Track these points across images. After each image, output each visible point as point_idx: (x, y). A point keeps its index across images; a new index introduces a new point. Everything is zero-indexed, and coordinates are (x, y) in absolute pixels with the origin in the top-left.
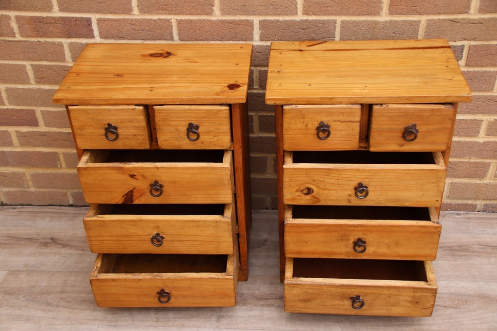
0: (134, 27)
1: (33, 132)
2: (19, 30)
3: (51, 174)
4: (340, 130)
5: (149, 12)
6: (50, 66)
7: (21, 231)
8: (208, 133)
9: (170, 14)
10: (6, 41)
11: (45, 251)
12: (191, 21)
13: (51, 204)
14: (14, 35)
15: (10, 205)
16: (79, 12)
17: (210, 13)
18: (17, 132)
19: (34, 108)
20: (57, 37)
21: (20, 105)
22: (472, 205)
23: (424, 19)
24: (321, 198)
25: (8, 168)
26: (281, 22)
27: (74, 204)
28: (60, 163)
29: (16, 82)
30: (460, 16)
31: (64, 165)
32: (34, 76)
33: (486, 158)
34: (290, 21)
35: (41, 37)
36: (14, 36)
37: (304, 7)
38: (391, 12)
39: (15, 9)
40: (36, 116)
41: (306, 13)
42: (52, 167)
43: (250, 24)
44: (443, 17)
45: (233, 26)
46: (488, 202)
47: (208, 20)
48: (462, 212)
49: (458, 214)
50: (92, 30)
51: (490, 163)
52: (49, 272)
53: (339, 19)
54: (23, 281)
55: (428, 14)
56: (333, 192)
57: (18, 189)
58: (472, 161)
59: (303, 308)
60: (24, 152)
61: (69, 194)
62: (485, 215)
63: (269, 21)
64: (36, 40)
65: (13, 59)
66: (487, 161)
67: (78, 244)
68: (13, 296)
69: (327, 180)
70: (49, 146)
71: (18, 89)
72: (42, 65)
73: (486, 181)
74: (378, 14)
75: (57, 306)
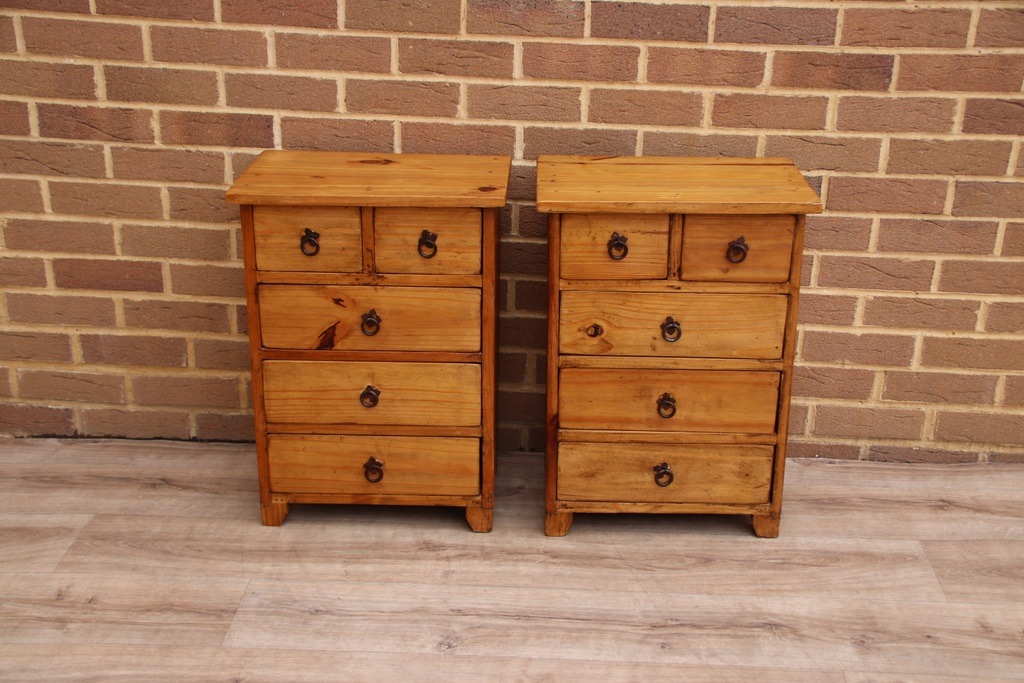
0: (336, 132)
1: (151, 301)
2: (162, 132)
3: (168, 378)
4: (641, 246)
5: (361, 110)
6: (198, 190)
7: (109, 469)
8: (450, 247)
9: (392, 114)
10: (137, 149)
11: (153, 493)
12: (422, 124)
13: (158, 435)
14: (151, 140)
15: (89, 437)
16: (256, 106)
17: (452, 114)
18: (126, 301)
19: (161, 260)
20: (218, 144)
21: (139, 255)
22: (852, 447)
23: (762, 134)
24: (613, 343)
25: (98, 367)
26: (556, 131)
27: (199, 437)
28: (187, 359)
29: (140, 216)
30: (813, 134)
31: (192, 363)
32: (169, 207)
33: (868, 364)
34: (569, 129)
35: (193, 144)
36: (152, 143)
37: (591, 110)
38: (716, 123)
39: (162, 101)
40: (161, 274)
41: (593, 119)
42: (173, 366)
43: (511, 132)
44: (789, 133)
45: (485, 135)
46: (877, 443)
47: (448, 124)
48: (837, 460)
49: (830, 463)
50: (272, 135)
51: (873, 372)
52: (163, 517)
53: (641, 130)
54: (122, 525)
55: (768, 127)
56: (630, 332)
57: (107, 407)
58: (847, 367)
59: (585, 490)
60: (131, 337)
61: (191, 417)
62: (873, 464)
63: (539, 129)
64: (184, 149)
65: (142, 179)
66: (869, 368)
67: (207, 486)
68: (108, 542)
69: (623, 313)
70: (173, 326)
71: (141, 227)
72: (186, 189)
73: (870, 404)
74: (697, 124)
75: (181, 555)
